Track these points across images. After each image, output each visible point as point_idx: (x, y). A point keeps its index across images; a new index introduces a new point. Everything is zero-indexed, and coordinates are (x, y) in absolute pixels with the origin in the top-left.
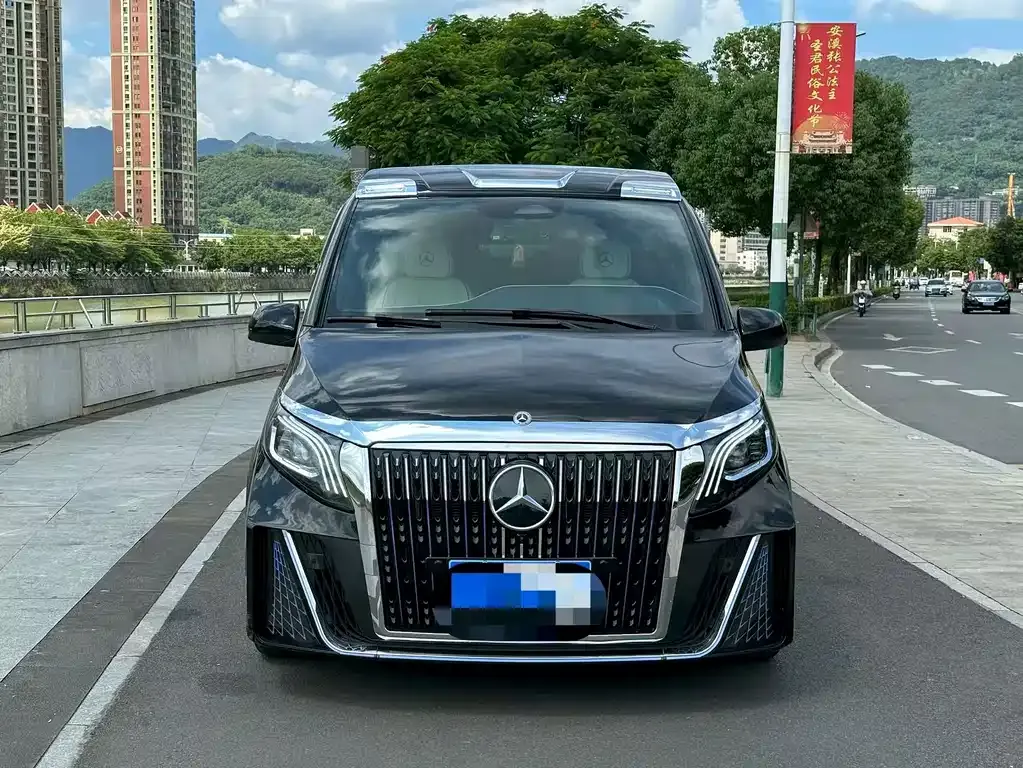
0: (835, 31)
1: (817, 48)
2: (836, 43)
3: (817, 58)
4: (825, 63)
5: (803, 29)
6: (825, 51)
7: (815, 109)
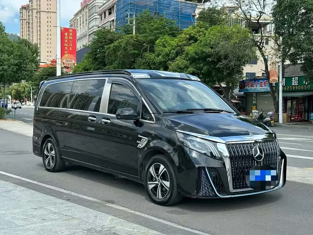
0: (71, 31)
1: (66, 35)
2: (71, 34)
3: (66, 38)
4: (68, 40)
5: (62, 29)
6: (68, 36)
7: (67, 52)
